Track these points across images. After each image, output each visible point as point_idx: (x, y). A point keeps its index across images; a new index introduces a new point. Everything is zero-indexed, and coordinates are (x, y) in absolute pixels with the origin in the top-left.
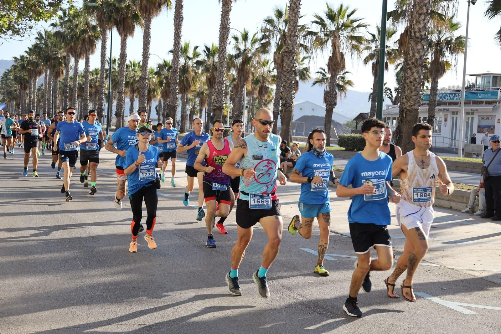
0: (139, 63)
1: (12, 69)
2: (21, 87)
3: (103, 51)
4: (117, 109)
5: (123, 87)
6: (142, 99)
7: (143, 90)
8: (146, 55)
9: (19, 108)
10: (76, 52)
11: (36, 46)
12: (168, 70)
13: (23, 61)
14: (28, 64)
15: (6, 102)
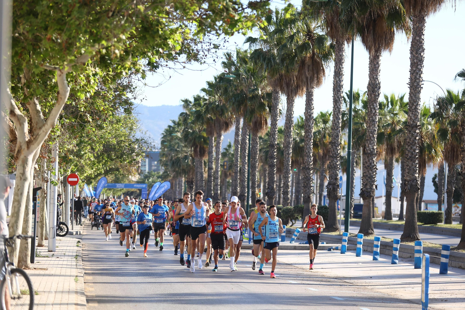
0: (402, 98)
1: (180, 120)
2: (195, 151)
3: (338, 79)
4: (365, 185)
5: (373, 143)
6: (410, 165)
7: (411, 148)
8: (415, 84)
9: (191, 188)
10: (288, 85)
11: (221, 78)
12: (457, 108)
13: (199, 105)
14: (207, 111)
15: (170, 178)
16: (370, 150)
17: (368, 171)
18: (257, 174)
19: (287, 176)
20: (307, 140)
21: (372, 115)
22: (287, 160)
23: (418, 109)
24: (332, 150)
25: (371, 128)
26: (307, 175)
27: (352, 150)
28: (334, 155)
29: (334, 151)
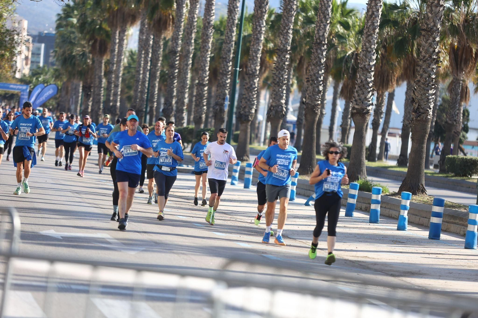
16: (252, 71)
17: (248, 94)
18: (157, 85)
19: (183, 91)
20: (203, 52)
21: (257, 32)
22: (185, 71)
23: (289, 33)
24: (223, 66)
25: (255, 47)
26: (200, 92)
27: (240, 69)
28: (224, 72)
29: (224, 67)
